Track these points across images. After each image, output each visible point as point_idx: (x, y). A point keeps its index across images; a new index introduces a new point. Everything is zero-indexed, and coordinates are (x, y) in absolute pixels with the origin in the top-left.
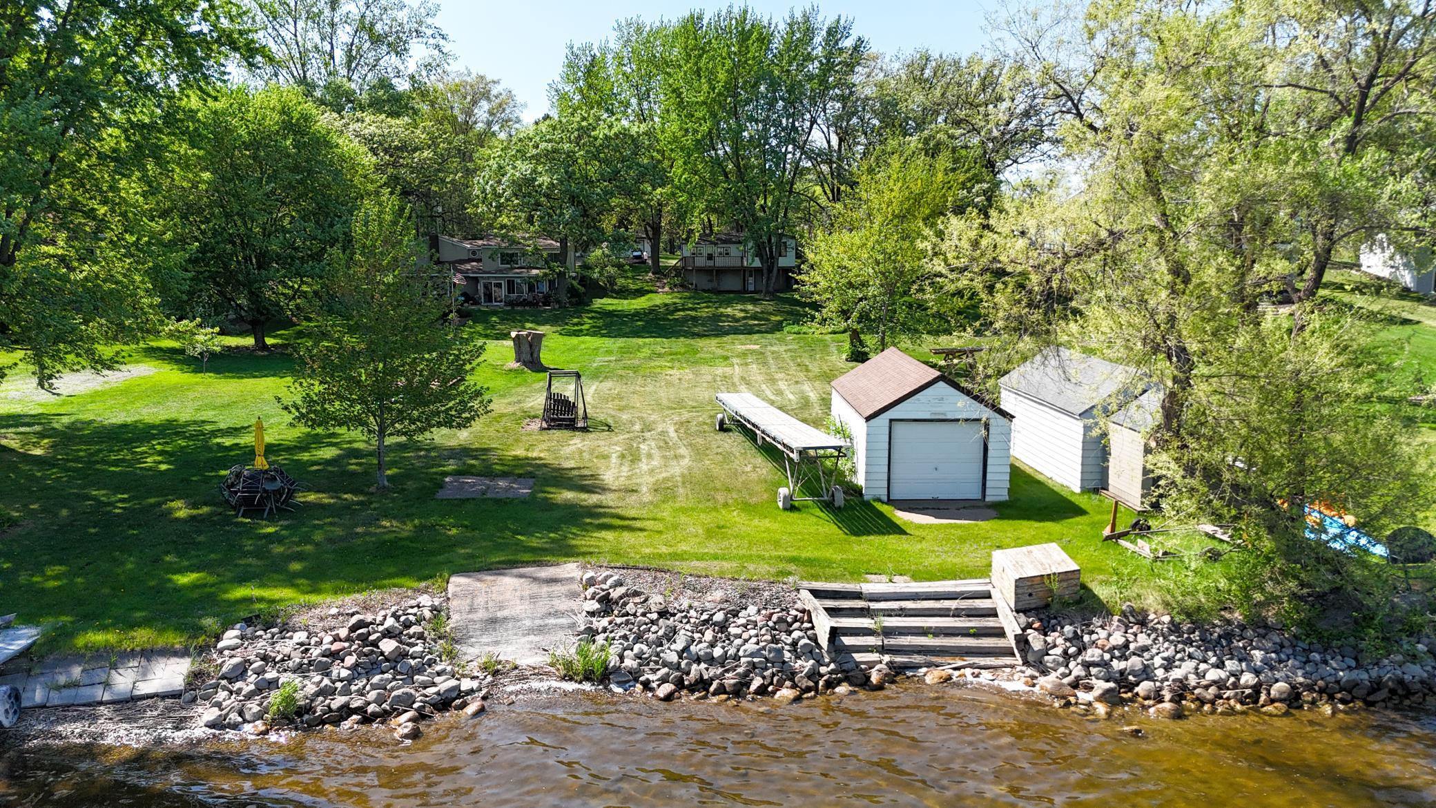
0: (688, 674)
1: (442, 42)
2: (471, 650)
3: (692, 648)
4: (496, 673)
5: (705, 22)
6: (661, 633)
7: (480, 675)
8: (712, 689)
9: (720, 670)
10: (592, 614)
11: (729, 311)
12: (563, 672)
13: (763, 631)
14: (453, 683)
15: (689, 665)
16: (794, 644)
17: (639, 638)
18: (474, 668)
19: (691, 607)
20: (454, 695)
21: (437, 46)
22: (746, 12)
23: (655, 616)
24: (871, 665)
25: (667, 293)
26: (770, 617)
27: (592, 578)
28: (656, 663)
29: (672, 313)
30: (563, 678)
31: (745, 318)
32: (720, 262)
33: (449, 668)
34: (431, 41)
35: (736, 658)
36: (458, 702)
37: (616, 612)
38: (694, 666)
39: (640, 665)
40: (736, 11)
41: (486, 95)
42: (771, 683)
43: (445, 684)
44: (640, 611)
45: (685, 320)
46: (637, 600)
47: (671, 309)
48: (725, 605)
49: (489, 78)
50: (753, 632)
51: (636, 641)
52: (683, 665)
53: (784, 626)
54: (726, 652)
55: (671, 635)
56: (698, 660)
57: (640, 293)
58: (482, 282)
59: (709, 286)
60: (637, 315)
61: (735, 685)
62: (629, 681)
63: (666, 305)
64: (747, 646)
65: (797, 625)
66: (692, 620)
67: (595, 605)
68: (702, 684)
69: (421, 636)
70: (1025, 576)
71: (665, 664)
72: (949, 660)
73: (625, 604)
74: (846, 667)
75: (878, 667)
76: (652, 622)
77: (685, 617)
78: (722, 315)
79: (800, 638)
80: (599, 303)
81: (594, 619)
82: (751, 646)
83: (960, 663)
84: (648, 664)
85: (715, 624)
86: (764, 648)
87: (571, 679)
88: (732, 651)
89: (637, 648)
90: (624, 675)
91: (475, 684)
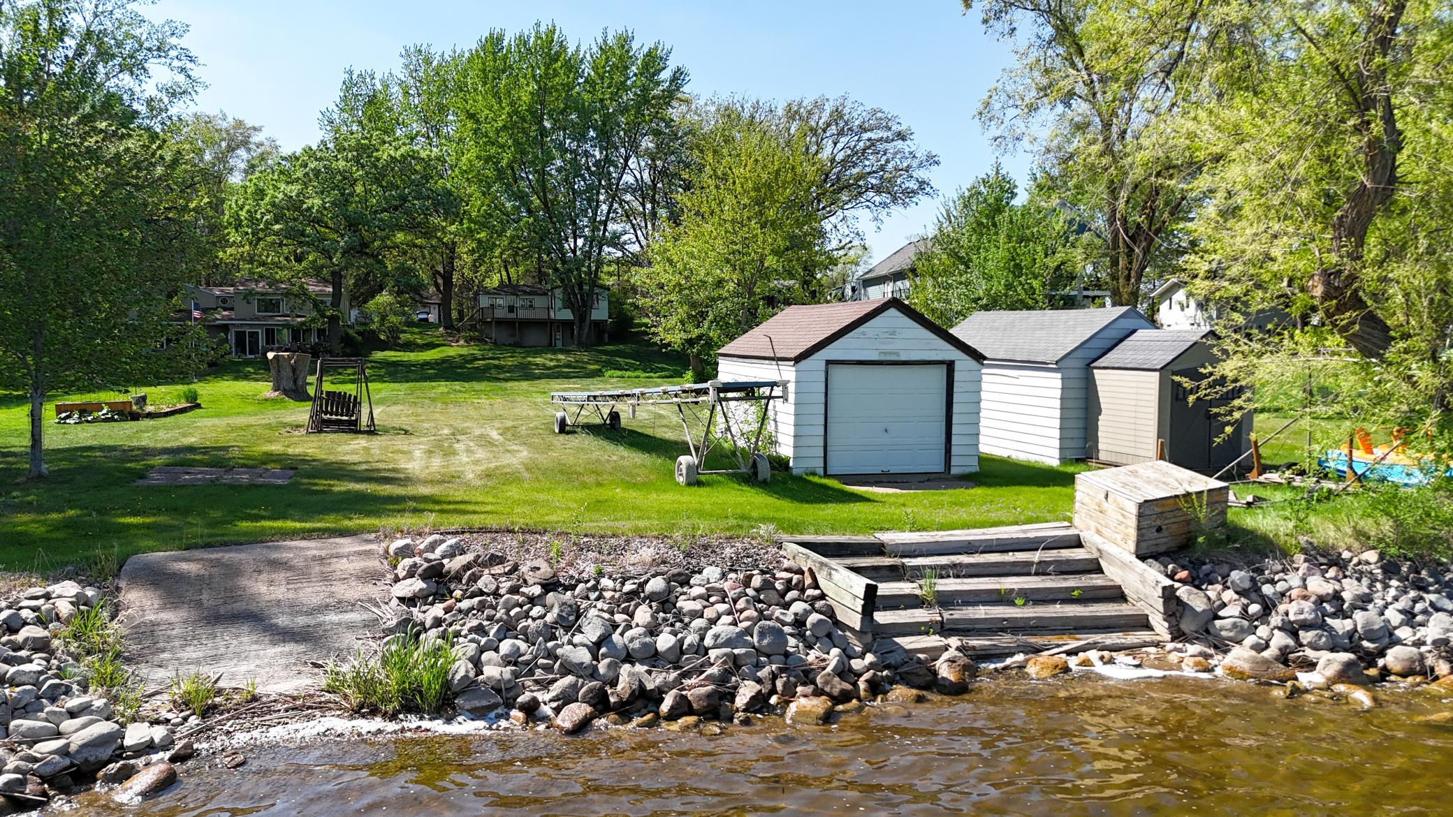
0: (614, 683)
1: (189, 65)
2: (160, 674)
3: (616, 637)
4: (207, 711)
5: (505, 43)
6: (550, 618)
7: (174, 717)
8: (665, 707)
9: (673, 675)
10: (409, 601)
11: (539, 360)
12: (355, 699)
13: (741, 604)
14: (104, 727)
15: (614, 666)
16: (799, 623)
17: (508, 629)
18: (162, 706)
19: (600, 574)
20: (106, 753)
21: (183, 70)
22: (553, 32)
23: (537, 590)
24: (936, 653)
25: (462, 346)
26: (747, 582)
27: (407, 546)
28: (548, 669)
29: (471, 361)
30: (357, 712)
31: (556, 367)
32: (522, 314)
33: (99, 703)
34: (176, 63)
35: (700, 650)
36: (113, 767)
37: (458, 593)
38: (626, 668)
39: (516, 675)
40: (543, 29)
41: (245, 143)
42: (773, 691)
43: (80, 733)
44: (505, 585)
45: (488, 368)
46: (498, 570)
47: (466, 360)
48: (663, 568)
49: (249, 124)
50: (722, 607)
51: (501, 637)
52: (602, 667)
53: (773, 596)
54: (681, 641)
55: (571, 620)
56: (629, 658)
57: (431, 346)
58: (233, 330)
59: (511, 340)
60: (426, 364)
61: (709, 696)
62: (496, 706)
63: (461, 356)
64: (715, 630)
65: (792, 594)
66: (608, 595)
67: (418, 585)
68: (644, 699)
69: (41, 646)
70: (1150, 498)
71: (567, 669)
72: (1055, 640)
73: (475, 578)
74: (892, 659)
75: (946, 656)
76: (532, 600)
77: (594, 588)
78: (530, 363)
79: (807, 613)
80: (379, 355)
81: (415, 610)
82: (724, 628)
83: (1073, 644)
84: (531, 673)
85: (651, 597)
86: (748, 631)
87: (374, 712)
88: (691, 639)
89: (506, 646)
90: (485, 695)
91: (158, 733)
